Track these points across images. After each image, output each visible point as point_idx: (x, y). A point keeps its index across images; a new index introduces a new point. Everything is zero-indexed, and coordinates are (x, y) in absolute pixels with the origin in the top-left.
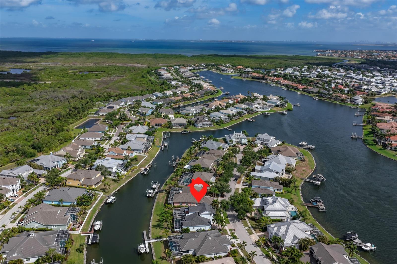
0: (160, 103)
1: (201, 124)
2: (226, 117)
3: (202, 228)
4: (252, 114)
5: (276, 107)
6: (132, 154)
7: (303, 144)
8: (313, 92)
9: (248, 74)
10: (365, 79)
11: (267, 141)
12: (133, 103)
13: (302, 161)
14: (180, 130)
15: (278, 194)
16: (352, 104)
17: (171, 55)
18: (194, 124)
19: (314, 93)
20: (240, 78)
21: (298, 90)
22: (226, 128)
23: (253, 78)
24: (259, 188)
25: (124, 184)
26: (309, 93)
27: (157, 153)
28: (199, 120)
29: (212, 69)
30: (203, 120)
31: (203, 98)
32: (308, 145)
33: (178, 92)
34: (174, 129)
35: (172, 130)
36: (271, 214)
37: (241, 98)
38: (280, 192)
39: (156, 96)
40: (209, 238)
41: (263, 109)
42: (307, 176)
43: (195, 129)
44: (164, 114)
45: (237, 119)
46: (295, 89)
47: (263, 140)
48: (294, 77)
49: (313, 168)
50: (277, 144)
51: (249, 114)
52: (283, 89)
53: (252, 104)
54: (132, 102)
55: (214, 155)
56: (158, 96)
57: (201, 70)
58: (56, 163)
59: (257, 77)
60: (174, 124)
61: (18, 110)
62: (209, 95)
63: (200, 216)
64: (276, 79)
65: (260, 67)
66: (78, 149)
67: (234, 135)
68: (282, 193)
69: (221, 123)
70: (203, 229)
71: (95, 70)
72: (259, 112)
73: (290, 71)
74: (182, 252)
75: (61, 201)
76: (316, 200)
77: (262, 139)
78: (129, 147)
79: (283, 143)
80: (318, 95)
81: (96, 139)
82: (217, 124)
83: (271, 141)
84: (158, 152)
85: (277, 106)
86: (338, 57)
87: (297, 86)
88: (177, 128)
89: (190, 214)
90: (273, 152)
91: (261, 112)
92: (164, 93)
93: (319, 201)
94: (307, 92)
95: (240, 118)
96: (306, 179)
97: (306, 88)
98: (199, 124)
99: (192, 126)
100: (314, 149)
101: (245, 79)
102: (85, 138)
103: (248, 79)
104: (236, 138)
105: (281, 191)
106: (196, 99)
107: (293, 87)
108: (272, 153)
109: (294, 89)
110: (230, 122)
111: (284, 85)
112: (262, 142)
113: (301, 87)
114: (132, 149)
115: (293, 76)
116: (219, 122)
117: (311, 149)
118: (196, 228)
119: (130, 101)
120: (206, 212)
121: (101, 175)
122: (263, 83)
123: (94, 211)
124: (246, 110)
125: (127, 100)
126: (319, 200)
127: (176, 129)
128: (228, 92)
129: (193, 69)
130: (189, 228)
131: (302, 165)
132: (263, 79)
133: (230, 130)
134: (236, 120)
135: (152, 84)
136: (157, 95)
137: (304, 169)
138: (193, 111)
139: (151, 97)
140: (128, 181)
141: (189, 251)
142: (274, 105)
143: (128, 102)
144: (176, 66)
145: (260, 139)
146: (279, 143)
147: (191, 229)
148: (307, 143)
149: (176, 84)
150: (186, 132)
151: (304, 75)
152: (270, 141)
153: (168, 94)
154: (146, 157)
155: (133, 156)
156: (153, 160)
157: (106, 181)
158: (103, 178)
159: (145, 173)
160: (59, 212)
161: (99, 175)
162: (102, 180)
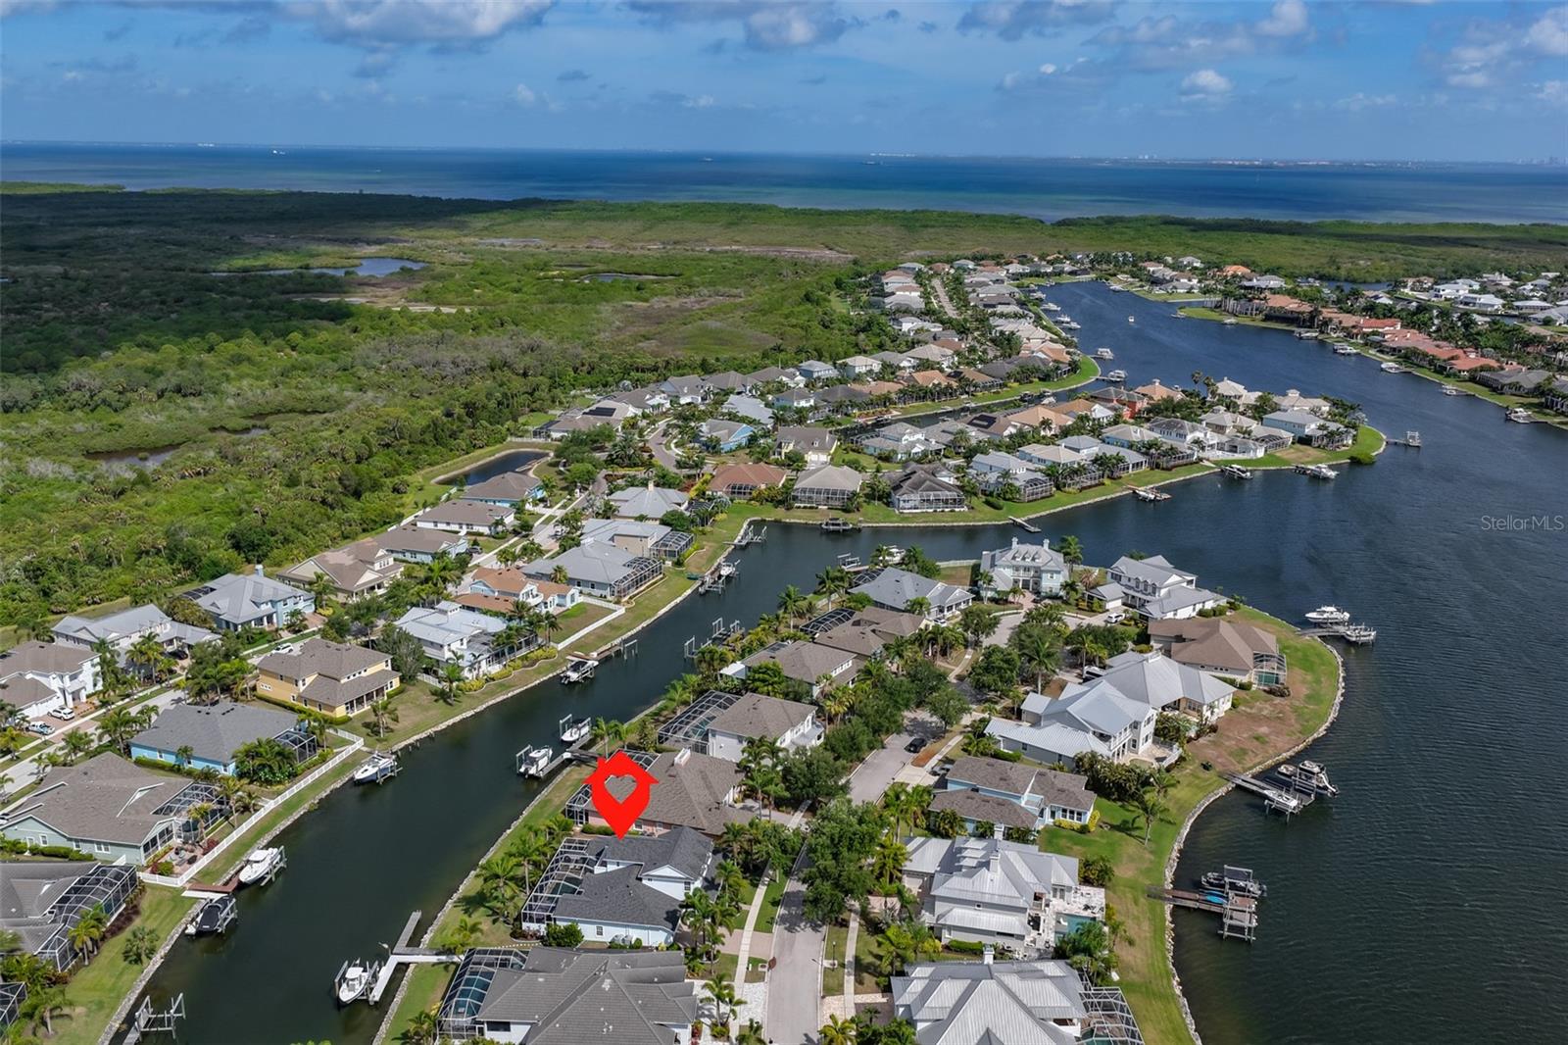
0: (803, 404)
1: (916, 497)
2: (1039, 475)
3: (634, 934)
4: (1169, 469)
5: (1298, 446)
6: (564, 597)
7: (1325, 616)
8: (1516, 387)
9: (1250, 300)
11: (1150, 590)
12: (703, 399)
13: (1271, 692)
14: (822, 516)
15: (1064, 833)
17: (978, 216)
18: (889, 495)
19: (1522, 392)
20: (1214, 316)
21: (1455, 375)
22: (1019, 520)
23: (1268, 318)
24: (973, 794)
25: (469, 714)
26: (1496, 389)
27: (673, 604)
28: (910, 481)
29: (1115, 275)
30: (928, 482)
31: (998, 393)
32: (1351, 622)
33: (905, 364)
34: (799, 513)
35: (789, 513)
36: (959, 915)
37: (1157, 397)
38: (1076, 823)
39: (807, 374)
40: (603, 982)
41: (1234, 449)
42: (1260, 763)
43: (887, 518)
44: (791, 447)
45: (1090, 487)
46: (1439, 370)
47: (1133, 584)
48: (1460, 319)
49: (1315, 729)
50: (1199, 607)
51: (1158, 466)
52: (1382, 370)
53: (1182, 427)
54: (697, 394)
55: (874, 631)
56: (815, 375)
57: (1066, 279)
58: (266, 608)
59: (1287, 312)
60: (804, 490)
61: (291, 404)
62: (1031, 382)
63: (644, 882)
64: (1367, 324)
65: (1332, 271)
66: (373, 564)
67: (1010, 555)
68: (1084, 830)
69: (1009, 500)
70: (638, 940)
71: (648, 271)
72: (1206, 463)
73: (1461, 292)
74: (483, 1023)
76: (1227, 880)
77: (1129, 580)
78: (559, 569)
79: (1232, 606)
80: (1536, 401)
81: (476, 529)
82: (987, 503)
83: (1169, 591)
84: (678, 600)
85: (1306, 441)
87: (1453, 358)
88: (811, 508)
89: (611, 868)
90: (1157, 641)
91: (1215, 463)
92: (846, 365)
93: (1243, 889)
94: (1489, 387)
95: (1107, 481)
96: (1247, 779)
97: (1490, 369)
98: (905, 497)
99: (876, 502)
100: (1374, 643)
101: (1233, 320)
102: (436, 523)
103: (1246, 321)
104: (1017, 569)
105: (1079, 819)
106: (967, 393)
107: (1433, 362)
108: (1152, 643)
109: (1436, 371)
110: (1051, 495)
111: (1394, 349)
112: (1131, 592)
113: (1470, 360)
114: (569, 576)
115: (1459, 314)
116: (1002, 494)
117: (1355, 643)
118: (611, 933)
119: (691, 392)
120: (666, 871)
121: (389, 668)
122: (1308, 338)
123: (288, 807)
124: (1146, 448)
125: (682, 387)
126: (1242, 884)
127: (808, 513)
128: (1122, 374)
129: (1030, 275)
130: (581, 927)
131: (1265, 713)
132: (1309, 321)
133: (1032, 529)
134: (1083, 489)
135: (826, 327)
136: (812, 372)
137: (1264, 730)
138: (913, 444)
139: (784, 379)
140: (491, 703)
141: (508, 1024)
142: (1288, 435)
143: (685, 395)
144: (962, 262)
145: (1124, 581)
146: (1209, 605)
147: (589, 932)
148: (1347, 615)
149: (917, 332)
150: (838, 525)
151: (1524, 311)
152: (1163, 592)
153: (857, 370)
154: (613, 616)
155: (569, 605)
156: (640, 628)
157: (404, 696)
158: (396, 683)
159: (574, 676)
160: (138, 796)
161: (382, 666)
162: (390, 689)
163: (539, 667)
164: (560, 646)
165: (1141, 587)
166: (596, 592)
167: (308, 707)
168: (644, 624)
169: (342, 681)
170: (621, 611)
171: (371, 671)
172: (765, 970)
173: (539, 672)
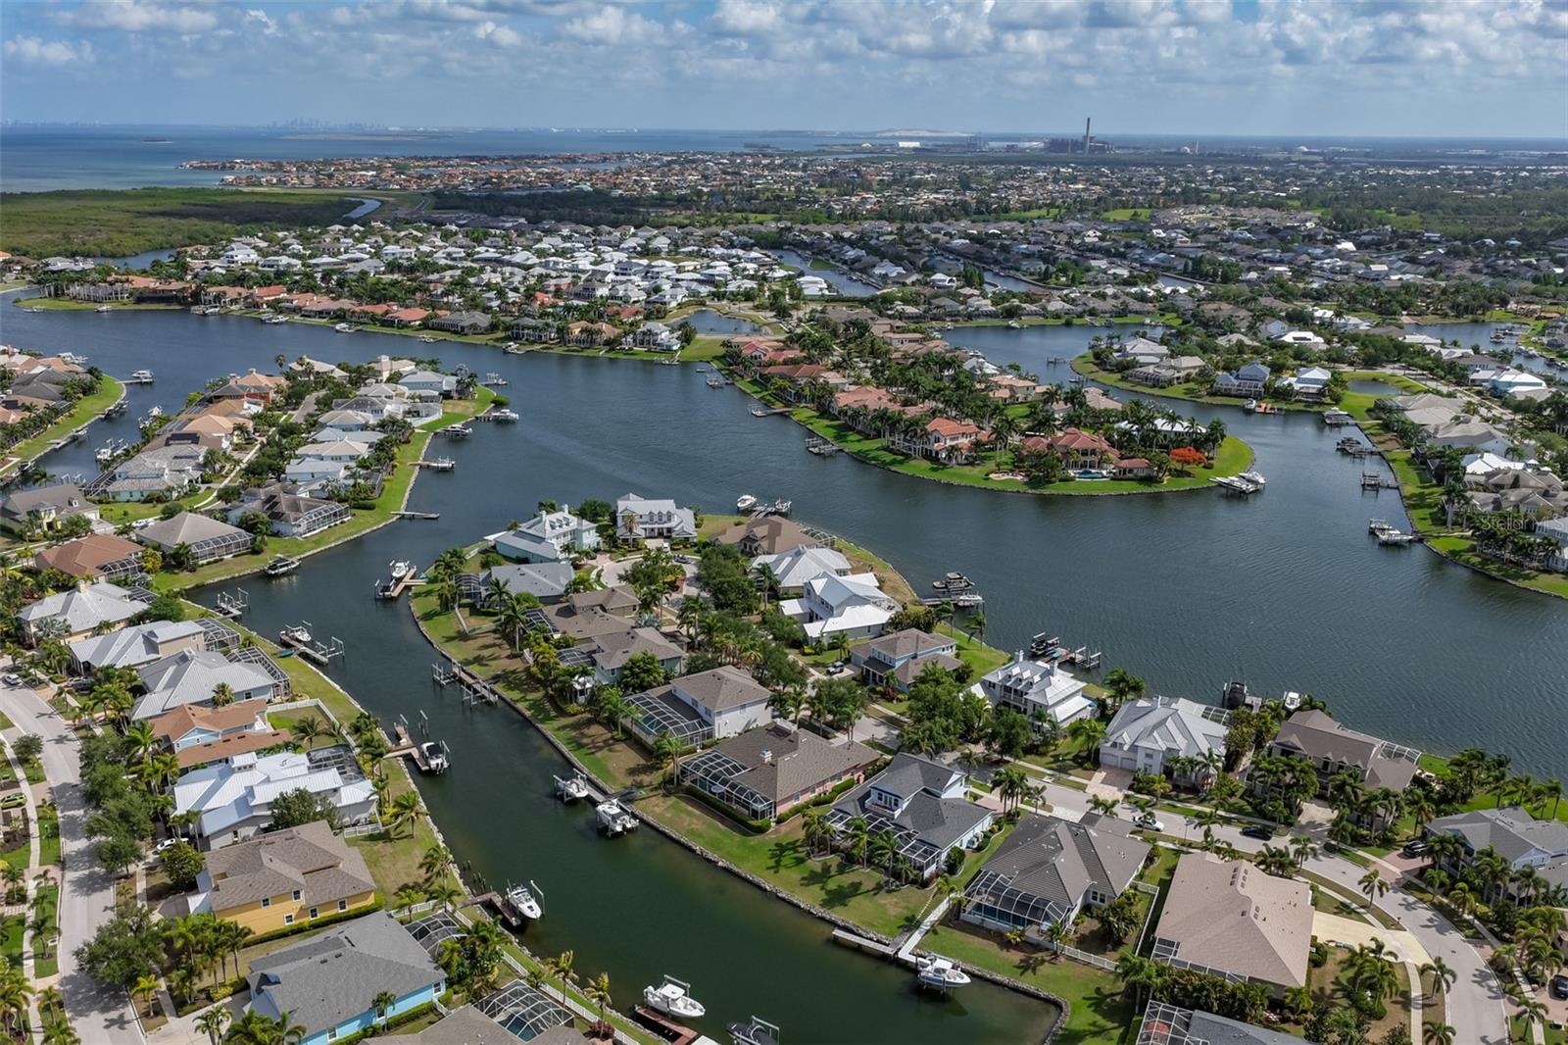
1: (306, 519)
3: (978, 830)
4: (407, 442)
5: (448, 401)
8: (474, 326)
10: (556, 263)
11: (664, 519)
14: (239, 566)
16: (649, 351)
18: (270, 526)
19: (479, 331)
21: (405, 326)
22: (405, 512)
23: (140, 300)
25: (439, 836)
26: (460, 331)
27: (328, 680)
28: (282, 506)
30: (300, 502)
31: (71, 415)
34: (210, 570)
35: (199, 574)
40: (1090, 833)
41: (416, 414)
42: (910, 591)
43: (299, 547)
44: (53, 515)
45: (393, 471)
46: (389, 323)
47: (646, 519)
49: (885, 564)
51: (400, 442)
52: (337, 331)
53: (373, 404)
55: (605, 611)
59: (155, 291)
60: (190, 546)
67: (548, 527)
69: (365, 499)
70: (982, 833)
72: (417, 431)
73: (252, 256)
75: (382, 1001)
78: (221, 690)
79: (696, 515)
80: (506, 335)
82: (356, 507)
84: (323, 676)
85: (447, 395)
86: (314, 187)
87: (384, 312)
88: (216, 561)
89: (903, 806)
91: (423, 428)
94: (449, 331)
95: (395, 463)
96: (924, 600)
97: (434, 316)
98: (300, 521)
99: (271, 537)
101: (106, 307)
103: (119, 307)
104: (558, 537)
106: (50, 422)
107: (374, 319)
109: (382, 325)
110: (384, 486)
111: (321, 312)
112: (647, 526)
113: (405, 313)
114: (233, 692)
115: (319, 275)
116: (353, 497)
118: (966, 840)
120: (954, 777)
122: (209, 315)
127: (215, 568)
128: (147, 373)
132: (196, 297)
133: (434, 516)
134: (392, 474)
138: (177, 476)
142: (436, 393)
152: (676, 516)
154: (325, 709)
165: (656, 519)
167: (319, 916)
168: (356, 705)
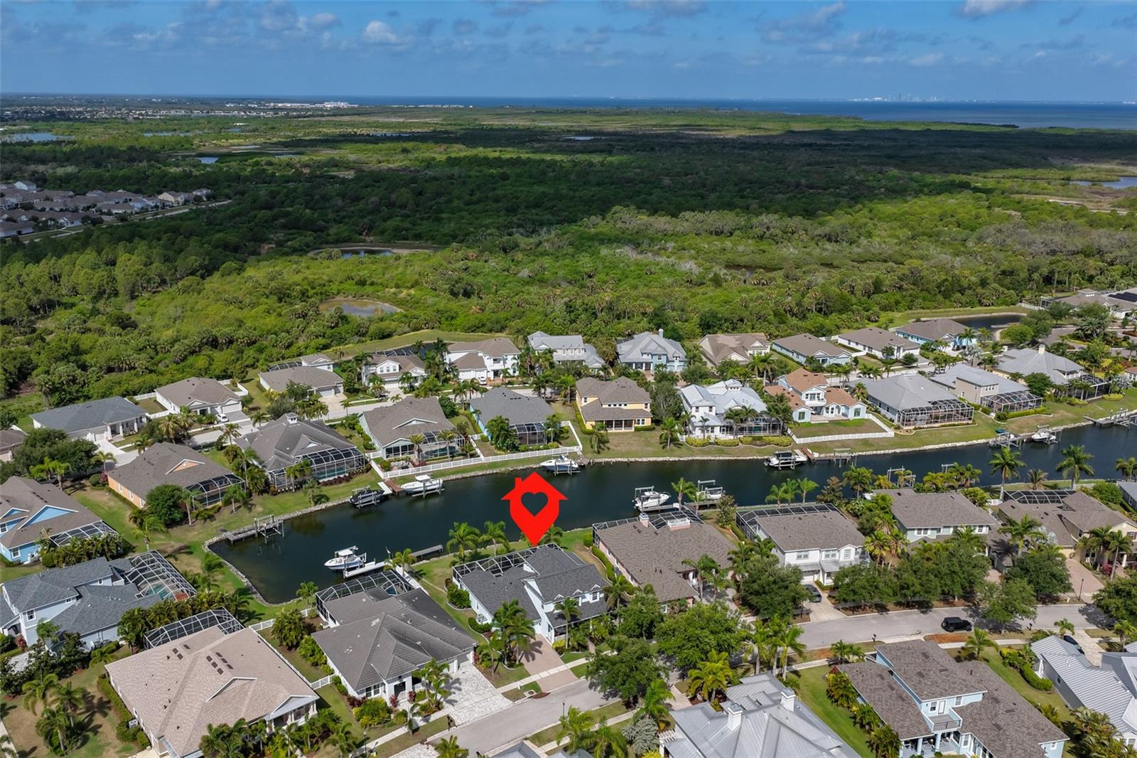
24: (886, 674)
25: (673, 459)
40: (376, 618)
58: (646, 358)
66: (747, 350)
114: (867, 393)
121: (648, 410)
130: (471, 596)
140: (697, 458)
147: (474, 604)
154: (877, 435)
155: (851, 416)
156: (891, 451)
157: (647, 433)
158: (648, 422)
159: (775, 461)
160: (414, 423)
161: (642, 406)
162: (641, 425)
163: (763, 449)
164: (799, 441)
166: (889, 415)
168: (898, 451)
169: (604, 406)
170: (890, 433)
171: (630, 407)
172: (528, 696)
173: (760, 452)
